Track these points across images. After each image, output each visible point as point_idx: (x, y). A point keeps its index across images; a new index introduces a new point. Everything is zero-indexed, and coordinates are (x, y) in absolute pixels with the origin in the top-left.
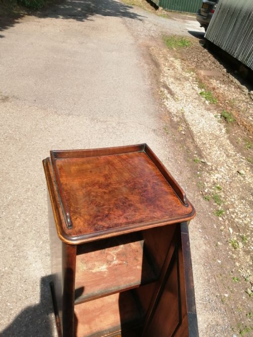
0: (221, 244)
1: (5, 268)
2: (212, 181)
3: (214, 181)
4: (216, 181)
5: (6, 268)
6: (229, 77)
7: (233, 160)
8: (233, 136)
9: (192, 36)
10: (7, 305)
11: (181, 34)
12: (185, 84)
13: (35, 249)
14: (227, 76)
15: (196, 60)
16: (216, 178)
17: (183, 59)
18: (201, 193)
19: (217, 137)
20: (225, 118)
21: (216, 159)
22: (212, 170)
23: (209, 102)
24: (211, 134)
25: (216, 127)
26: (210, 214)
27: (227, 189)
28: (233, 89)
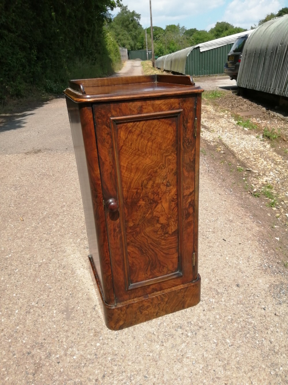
0: (278, 227)
1: (42, 260)
2: (260, 183)
3: (262, 183)
4: (265, 183)
5: (44, 260)
6: (269, 113)
7: (283, 166)
8: (280, 149)
9: (224, 90)
10: (45, 286)
11: (211, 89)
12: (220, 121)
13: (73, 245)
14: (268, 113)
15: (230, 106)
16: (265, 180)
17: (215, 105)
18: (249, 192)
19: (261, 152)
20: (269, 137)
21: (262, 167)
22: (259, 175)
23: (249, 128)
24: (254, 151)
25: (259, 145)
26: (262, 206)
27: (280, 187)
28: (276, 122)
